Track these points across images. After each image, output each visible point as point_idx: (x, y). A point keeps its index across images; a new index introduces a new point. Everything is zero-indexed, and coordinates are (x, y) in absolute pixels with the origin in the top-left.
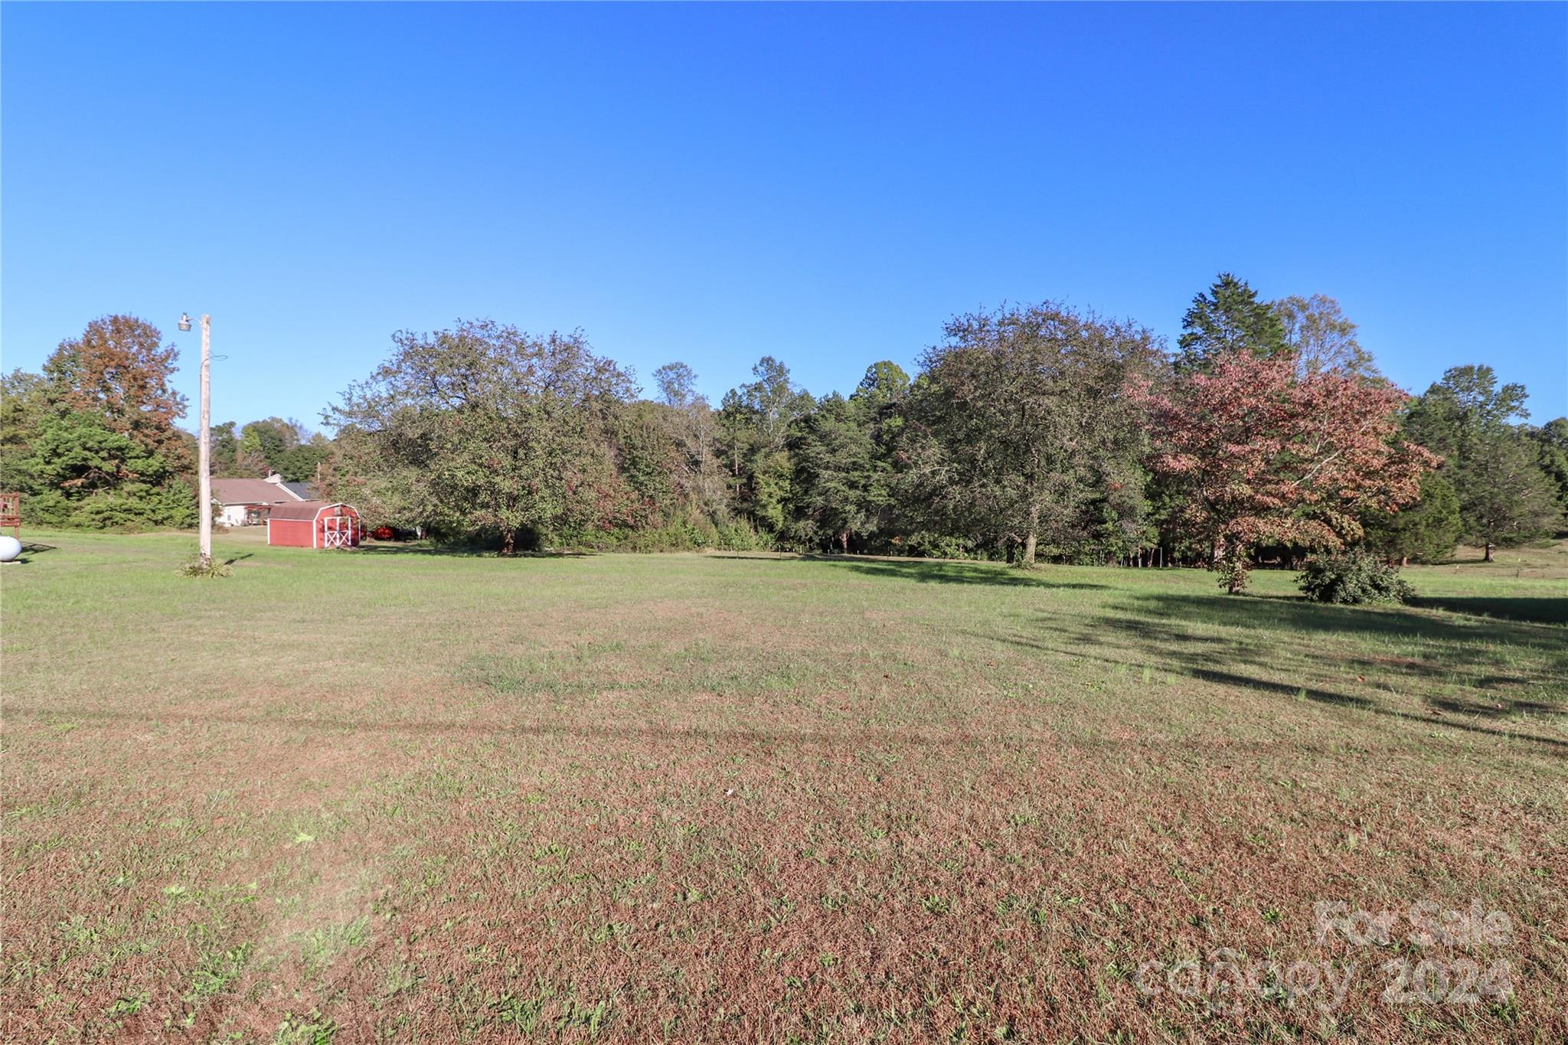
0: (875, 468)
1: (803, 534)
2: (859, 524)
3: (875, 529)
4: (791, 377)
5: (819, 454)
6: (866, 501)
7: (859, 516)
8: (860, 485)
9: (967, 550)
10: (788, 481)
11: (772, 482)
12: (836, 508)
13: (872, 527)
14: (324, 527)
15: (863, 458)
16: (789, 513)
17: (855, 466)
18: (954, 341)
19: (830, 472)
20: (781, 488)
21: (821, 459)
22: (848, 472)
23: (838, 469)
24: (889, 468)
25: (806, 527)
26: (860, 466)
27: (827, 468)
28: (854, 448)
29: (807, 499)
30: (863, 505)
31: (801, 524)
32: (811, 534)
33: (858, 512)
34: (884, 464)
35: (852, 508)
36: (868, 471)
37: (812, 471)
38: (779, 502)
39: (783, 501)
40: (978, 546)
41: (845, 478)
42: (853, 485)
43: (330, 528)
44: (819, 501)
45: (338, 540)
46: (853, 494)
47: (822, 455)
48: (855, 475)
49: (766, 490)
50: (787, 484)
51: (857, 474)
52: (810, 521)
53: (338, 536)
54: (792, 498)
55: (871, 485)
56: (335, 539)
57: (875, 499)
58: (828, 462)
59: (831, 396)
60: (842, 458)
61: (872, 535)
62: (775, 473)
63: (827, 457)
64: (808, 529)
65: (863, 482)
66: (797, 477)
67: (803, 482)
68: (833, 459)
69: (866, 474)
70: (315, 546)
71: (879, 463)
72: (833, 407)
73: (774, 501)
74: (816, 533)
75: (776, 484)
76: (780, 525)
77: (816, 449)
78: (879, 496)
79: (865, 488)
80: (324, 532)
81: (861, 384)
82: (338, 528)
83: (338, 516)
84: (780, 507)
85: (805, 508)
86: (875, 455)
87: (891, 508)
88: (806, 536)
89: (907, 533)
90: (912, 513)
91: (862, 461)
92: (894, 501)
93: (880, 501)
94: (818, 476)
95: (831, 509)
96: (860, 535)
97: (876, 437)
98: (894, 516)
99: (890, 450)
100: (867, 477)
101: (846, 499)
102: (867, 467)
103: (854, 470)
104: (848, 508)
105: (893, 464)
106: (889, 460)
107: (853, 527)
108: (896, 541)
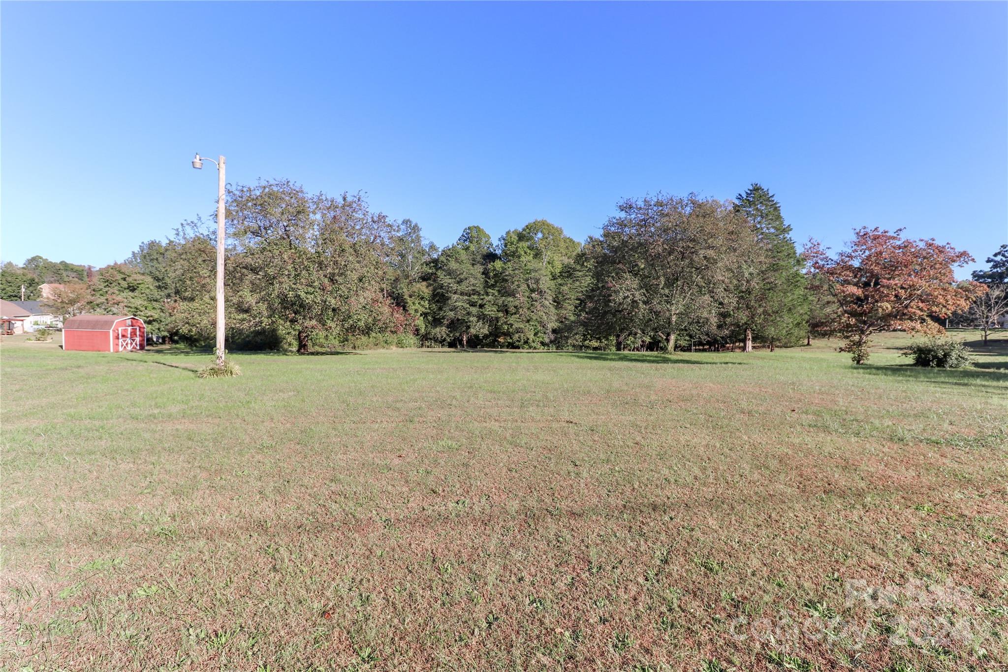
0: (487, 294)
1: (439, 336)
2: (480, 329)
3: (487, 332)
5: (450, 284)
6: (483, 314)
7: (478, 324)
8: (478, 304)
9: (543, 344)
10: (427, 302)
11: (417, 302)
12: (461, 319)
13: (485, 331)
14: (118, 335)
15: (480, 288)
16: (429, 323)
17: (475, 292)
18: (623, 215)
19: (458, 296)
20: (423, 306)
21: (451, 287)
22: (470, 296)
23: (462, 294)
24: (496, 294)
25: (441, 331)
26: (477, 292)
27: (455, 293)
28: (473, 281)
29: (442, 313)
30: (481, 317)
31: (438, 329)
32: (445, 336)
33: (478, 321)
34: (493, 291)
35: (475, 319)
36: (483, 295)
37: (447, 295)
38: (421, 315)
39: (425, 315)
40: (551, 342)
41: (467, 300)
42: (473, 304)
43: (123, 336)
44: (451, 314)
45: (129, 345)
46: (474, 310)
47: (452, 285)
48: (475, 298)
49: (413, 307)
50: (426, 304)
51: (475, 297)
52: (444, 328)
53: (129, 342)
54: (430, 313)
55: (485, 304)
56: (127, 344)
57: (490, 313)
58: (457, 289)
59: (451, 247)
60: (463, 287)
61: (486, 337)
62: (418, 296)
63: (455, 286)
64: (443, 333)
65: (480, 302)
66: (433, 299)
67: (438, 301)
68: (459, 287)
69: (482, 297)
70: (112, 350)
71: (490, 290)
72: (449, 253)
73: (419, 314)
74: (448, 335)
75: (419, 303)
76: (423, 331)
77: (445, 280)
78: (490, 311)
79: (482, 306)
80: (118, 338)
81: (459, 240)
82: (129, 336)
83: (129, 326)
84: (422, 318)
85: (442, 319)
86: (487, 285)
87: (497, 319)
88: (442, 337)
89: (507, 334)
90: (512, 322)
91: (478, 289)
92: (501, 314)
93: (493, 314)
94: (449, 298)
95: (458, 320)
96: (477, 336)
97: (485, 273)
98: (500, 324)
99: (496, 282)
100: (482, 299)
101: (469, 314)
102: (482, 292)
103: (474, 294)
104: (471, 319)
105: (499, 291)
106: (497, 288)
107: (473, 331)
108: (501, 340)
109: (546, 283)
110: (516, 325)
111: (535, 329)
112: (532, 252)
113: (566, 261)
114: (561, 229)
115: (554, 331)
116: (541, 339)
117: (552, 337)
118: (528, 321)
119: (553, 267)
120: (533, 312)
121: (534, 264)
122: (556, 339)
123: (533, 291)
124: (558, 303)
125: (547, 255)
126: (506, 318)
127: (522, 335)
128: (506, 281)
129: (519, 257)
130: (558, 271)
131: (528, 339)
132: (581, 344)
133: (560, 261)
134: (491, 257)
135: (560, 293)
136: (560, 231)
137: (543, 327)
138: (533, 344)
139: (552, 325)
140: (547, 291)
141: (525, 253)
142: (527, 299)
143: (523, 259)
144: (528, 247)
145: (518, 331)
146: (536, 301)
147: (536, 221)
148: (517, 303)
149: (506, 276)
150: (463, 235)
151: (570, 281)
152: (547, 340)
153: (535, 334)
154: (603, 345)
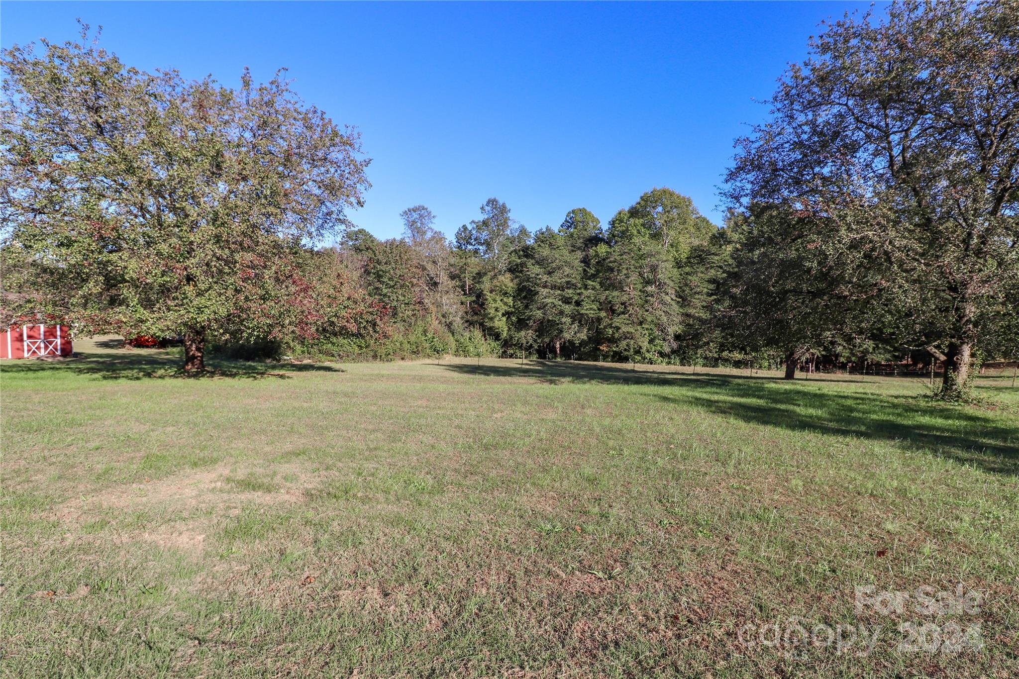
0: (586, 287)
1: (524, 342)
2: (575, 333)
3: (585, 338)
4: (511, 215)
5: (538, 275)
6: (580, 314)
7: (573, 326)
8: (574, 301)
9: (662, 354)
10: (511, 298)
11: (498, 298)
12: (552, 321)
13: (583, 335)
15: (576, 279)
16: (513, 325)
17: (569, 285)
19: (548, 290)
20: (506, 304)
21: (540, 279)
22: (563, 290)
23: (554, 287)
24: (598, 287)
25: (527, 336)
26: (573, 285)
27: (545, 287)
28: (567, 270)
29: (528, 313)
30: (578, 318)
31: (523, 333)
32: (531, 342)
33: (572, 323)
34: (594, 283)
35: (569, 320)
36: (580, 289)
37: (533, 289)
38: (503, 315)
39: (507, 314)
40: (673, 352)
41: (560, 295)
42: (567, 301)
44: (539, 314)
46: (568, 309)
47: (541, 277)
48: (569, 292)
49: (493, 305)
50: (510, 301)
51: (570, 291)
52: (530, 331)
54: (514, 312)
55: (583, 300)
57: (588, 312)
58: (546, 282)
59: (544, 230)
60: (557, 279)
61: (583, 343)
62: (501, 292)
63: (545, 278)
64: (529, 338)
65: (576, 298)
66: (519, 295)
67: (525, 298)
68: (550, 279)
69: (578, 291)
71: (590, 282)
72: (545, 238)
73: (500, 314)
74: (535, 341)
75: (501, 300)
76: (505, 334)
77: (534, 270)
78: (589, 309)
79: (578, 303)
84: (504, 319)
85: (527, 320)
86: (586, 276)
87: (599, 320)
88: (527, 343)
89: (612, 340)
90: (618, 324)
91: (574, 281)
92: (603, 314)
93: (592, 314)
94: (537, 293)
95: (549, 321)
96: (571, 343)
97: (585, 261)
98: (602, 326)
99: (598, 271)
100: (579, 294)
101: (561, 313)
102: (579, 285)
103: (568, 288)
104: (564, 320)
105: (601, 283)
106: (598, 280)
107: (567, 336)
108: (604, 348)
109: (667, 272)
110: (624, 329)
111: (650, 334)
112: (647, 232)
113: (696, 242)
114: (689, 200)
115: (677, 337)
116: (659, 348)
117: (675, 345)
118: (641, 323)
119: (677, 251)
120: (647, 311)
121: (651, 246)
122: (680, 347)
123: (648, 282)
124: (684, 299)
125: (671, 235)
126: (611, 319)
127: (632, 342)
128: (611, 270)
129: (631, 237)
130: (684, 256)
131: (641, 347)
132: (716, 355)
133: (687, 243)
134: (595, 240)
135: (686, 285)
136: (688, 203)
137: (662, 331)
138: (647, 355)
139: (674, 329)
140: (668, 281)
141: (639, 232)
142: (640, 293)
143: (636, 240)
144: (643, 225)
145: (627, 336)
146: (652, 296)
147: (655, 190)
148: (625, 298)
149: (610, 262)
150: (566, 221)
151: (702, 269)
152: (667, 350)
153: (651, 341)
154: (749, 357)
